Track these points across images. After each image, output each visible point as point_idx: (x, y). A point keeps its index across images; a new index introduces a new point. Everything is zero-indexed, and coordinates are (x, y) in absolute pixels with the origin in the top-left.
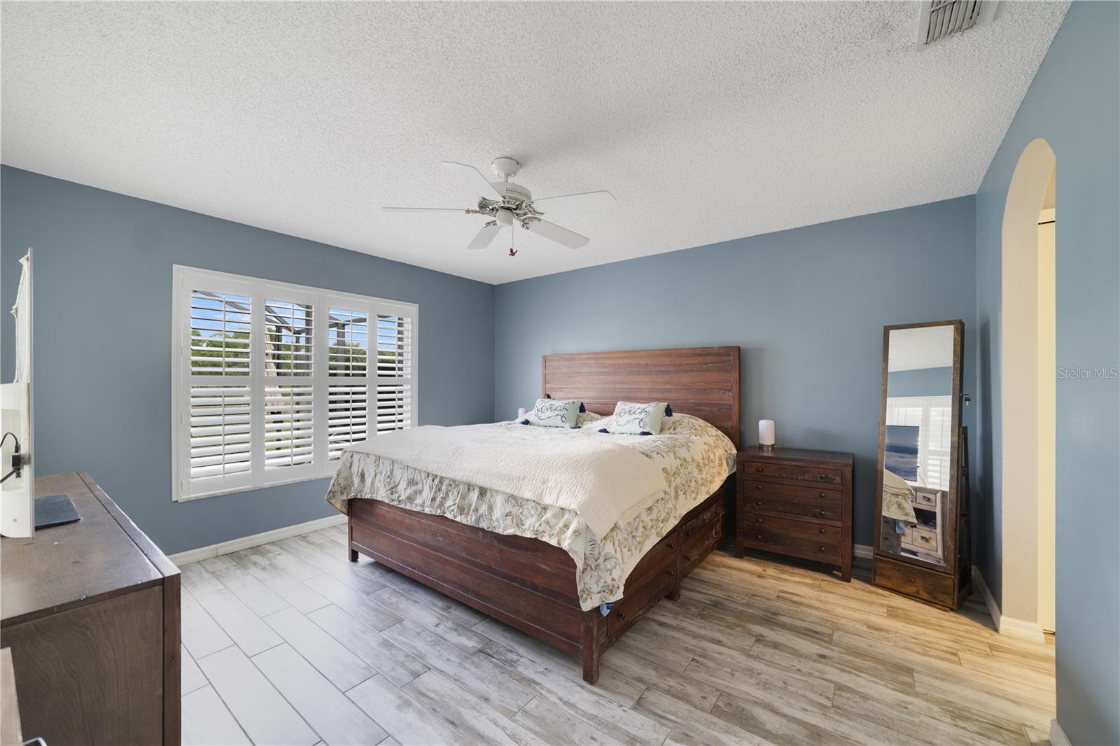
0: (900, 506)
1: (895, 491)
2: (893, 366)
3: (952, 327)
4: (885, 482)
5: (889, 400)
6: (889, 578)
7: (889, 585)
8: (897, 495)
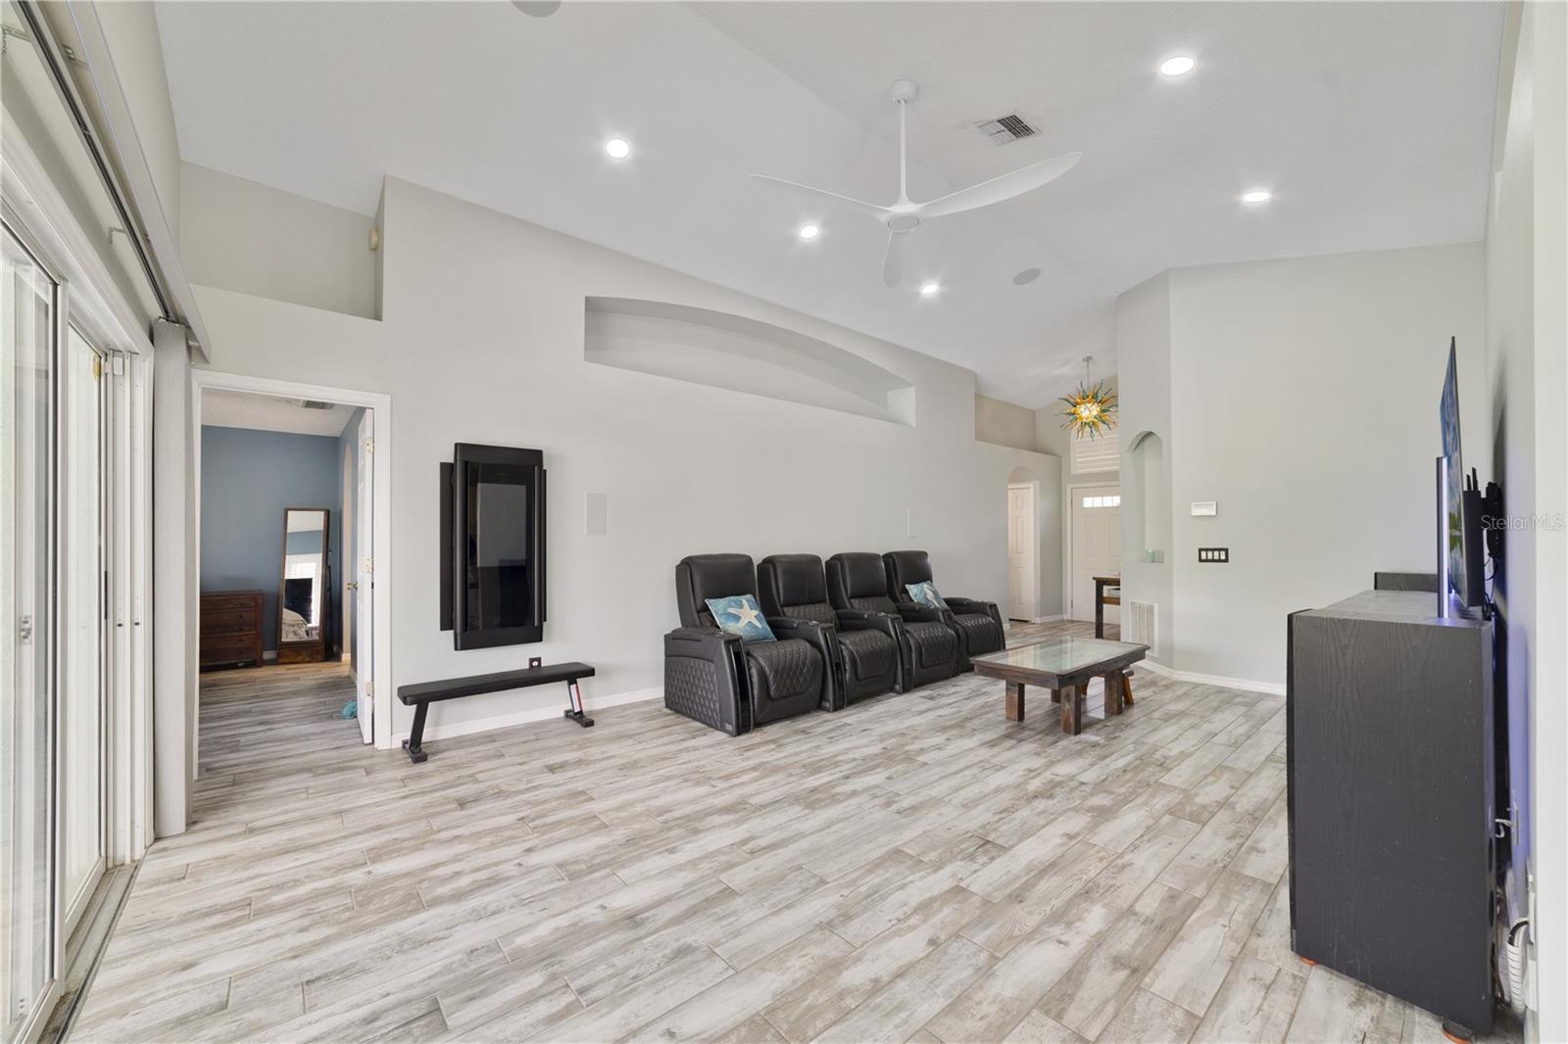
0: (295, 633)
1: (292, 623)
2: (290, 529)
3: (323, 513)
4: (284, 616)
5: (287, 557)
6: (287, 657)
7: (287, 661)
8: (293, 626)
